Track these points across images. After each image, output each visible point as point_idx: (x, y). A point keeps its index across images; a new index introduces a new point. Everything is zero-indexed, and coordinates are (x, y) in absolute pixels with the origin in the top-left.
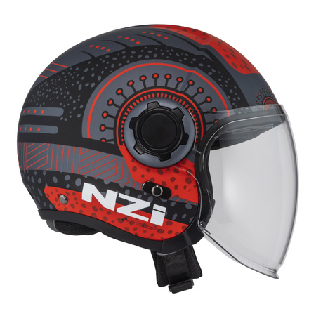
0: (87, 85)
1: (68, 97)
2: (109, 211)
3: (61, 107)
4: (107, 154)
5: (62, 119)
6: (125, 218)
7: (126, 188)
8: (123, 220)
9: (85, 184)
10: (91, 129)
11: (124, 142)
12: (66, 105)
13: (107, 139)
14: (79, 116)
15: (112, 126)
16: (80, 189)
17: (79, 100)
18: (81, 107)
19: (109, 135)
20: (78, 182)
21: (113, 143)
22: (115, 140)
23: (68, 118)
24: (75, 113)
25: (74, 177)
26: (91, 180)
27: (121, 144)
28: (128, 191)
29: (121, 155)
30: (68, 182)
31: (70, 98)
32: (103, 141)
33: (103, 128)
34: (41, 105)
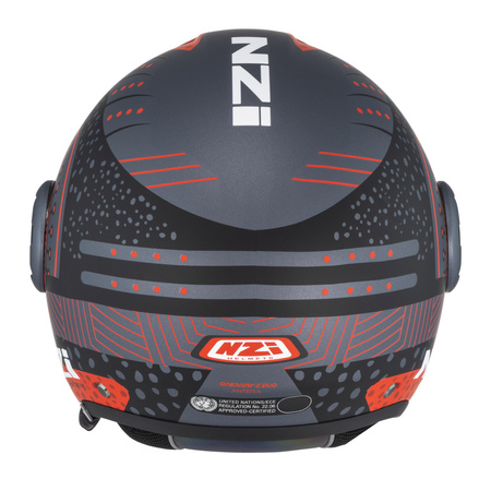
0: (421, 188)
5: (419, 257)
12: (419, 232)
14: (432, 246)
17: (426, 218)
18: (431, 229)
23: (425, 254)
25: (423, 348)
31: (419, 218)
34: (381, 242)
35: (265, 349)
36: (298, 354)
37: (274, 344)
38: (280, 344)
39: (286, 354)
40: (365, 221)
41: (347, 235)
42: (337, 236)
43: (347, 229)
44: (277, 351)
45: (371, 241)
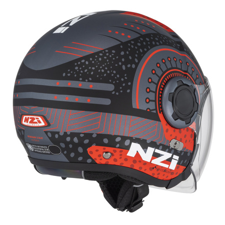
0: (129, 66)
1: (115, 75)
2: (145, 163)
3: (112, 83)
4: (151, 120)
5: (113, 93)
6: (156, 166)
7: (161, 145)
8: (153, 168)
9: (133, 144)
10: (139, 102)
11: (162, 111)
12: (116, 82)
13: (151, 109)
14: (128, 91)
15: (154, 99)
16: (128, 148)
17: (126, 78)
18: (129, 84)
19: (152, 106)
20: (127, 143)
21: (155, 112)
22: (156, 109)
23: (119, 93)
24: (125, 89)
25: (124, 138)
26: (137, 141)
27: (160, 113)
28: (161, 147)
29: (160, 121)
30: (118, 143)
31: (118, 76)
32: (148, 110)
33: (148, 101)
34: (87, 80)
35: (36, 121)
36: (47, 125)
37: (38, 119)
38: (40, 119)
39: (43, 124)
40: (80, 70)
41: (69, 75)
42: (64, 75)
43: (69, 72)
44: (39, 122)
45: (81, 79)
